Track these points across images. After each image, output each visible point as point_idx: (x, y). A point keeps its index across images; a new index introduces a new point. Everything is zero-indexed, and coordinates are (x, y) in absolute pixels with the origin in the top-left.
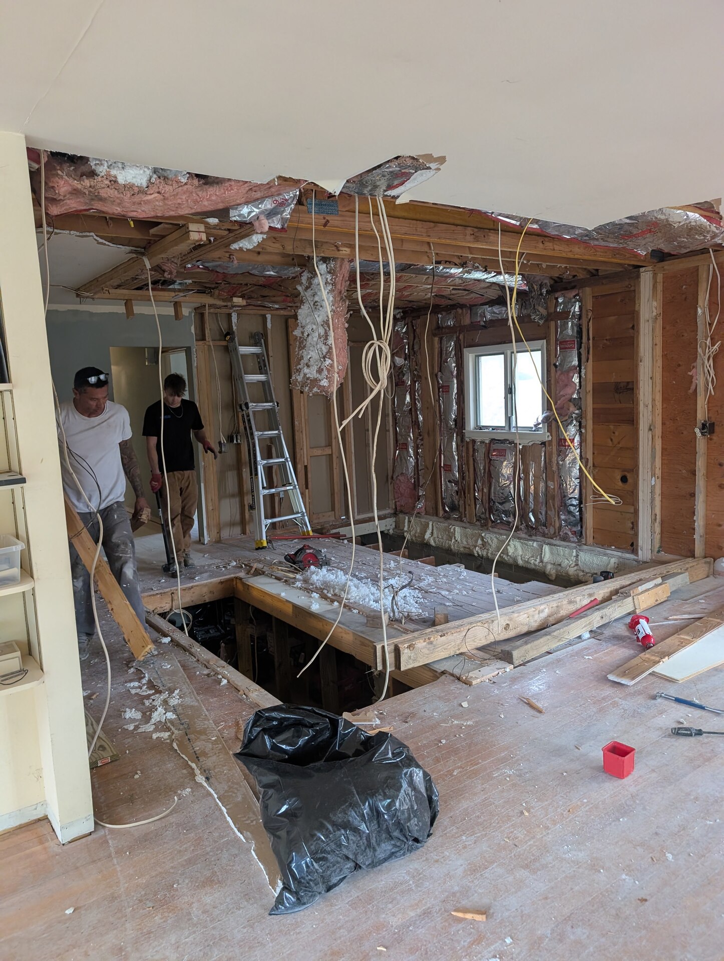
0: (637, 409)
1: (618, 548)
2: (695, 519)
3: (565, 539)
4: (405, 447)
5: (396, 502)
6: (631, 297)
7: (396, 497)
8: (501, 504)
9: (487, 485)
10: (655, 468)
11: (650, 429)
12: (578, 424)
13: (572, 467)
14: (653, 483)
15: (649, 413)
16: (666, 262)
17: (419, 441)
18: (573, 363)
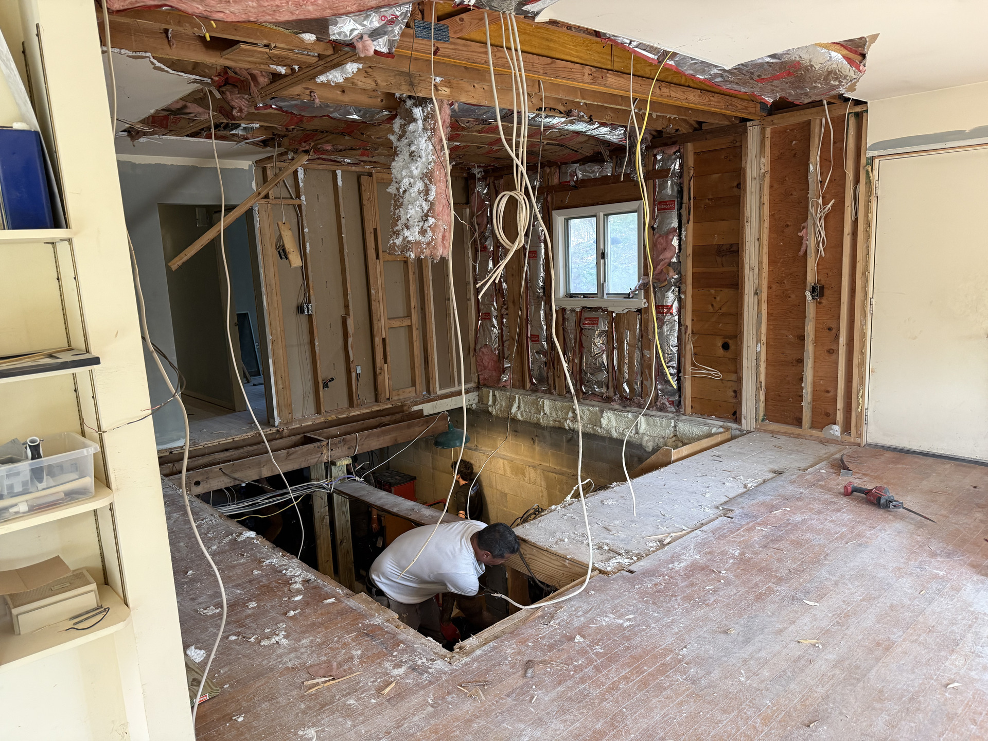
0: (743, 272)
1: (719, 417)
2: (803, 385)
3: (662, 409)
4: (487, 316)
5: (479, 375)
6: (737, 152)
7: (479, 370)
8: (592, 374)
9: (578, 356)
10: (761, 333)
11: (756, 294)
12: (677, 289)
13: (670, 335)
14: (759, 350)
15: (755, 276)
16: (776, 116)
17: (503, 310)
18: (672, 225)
